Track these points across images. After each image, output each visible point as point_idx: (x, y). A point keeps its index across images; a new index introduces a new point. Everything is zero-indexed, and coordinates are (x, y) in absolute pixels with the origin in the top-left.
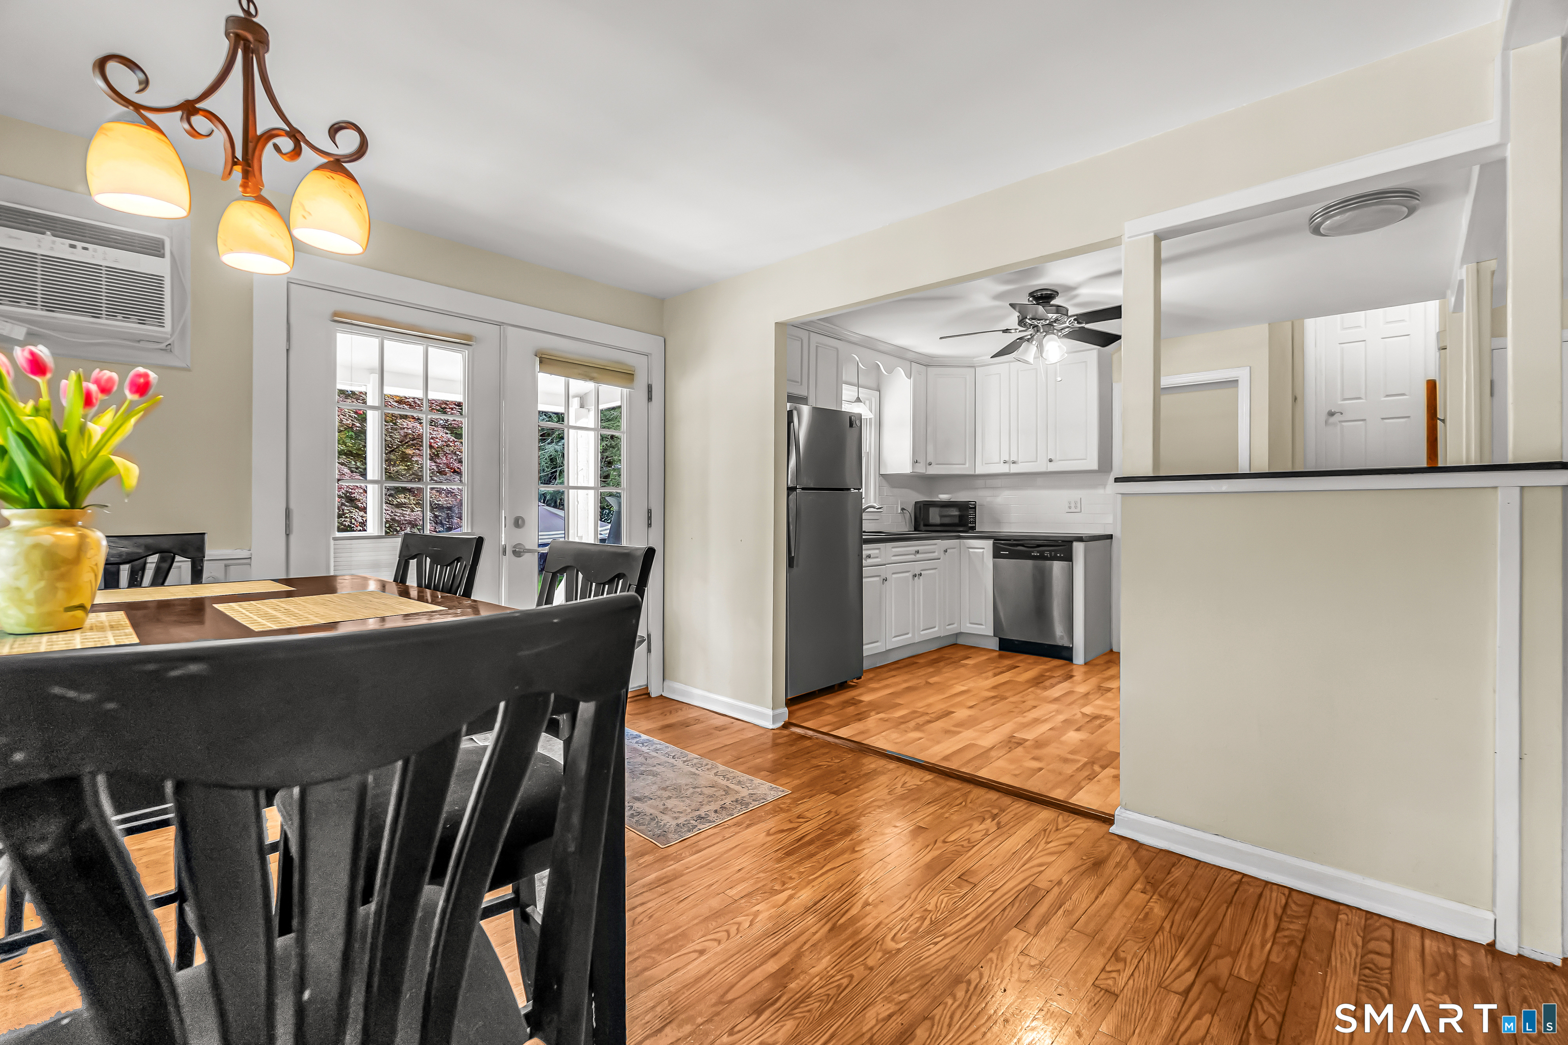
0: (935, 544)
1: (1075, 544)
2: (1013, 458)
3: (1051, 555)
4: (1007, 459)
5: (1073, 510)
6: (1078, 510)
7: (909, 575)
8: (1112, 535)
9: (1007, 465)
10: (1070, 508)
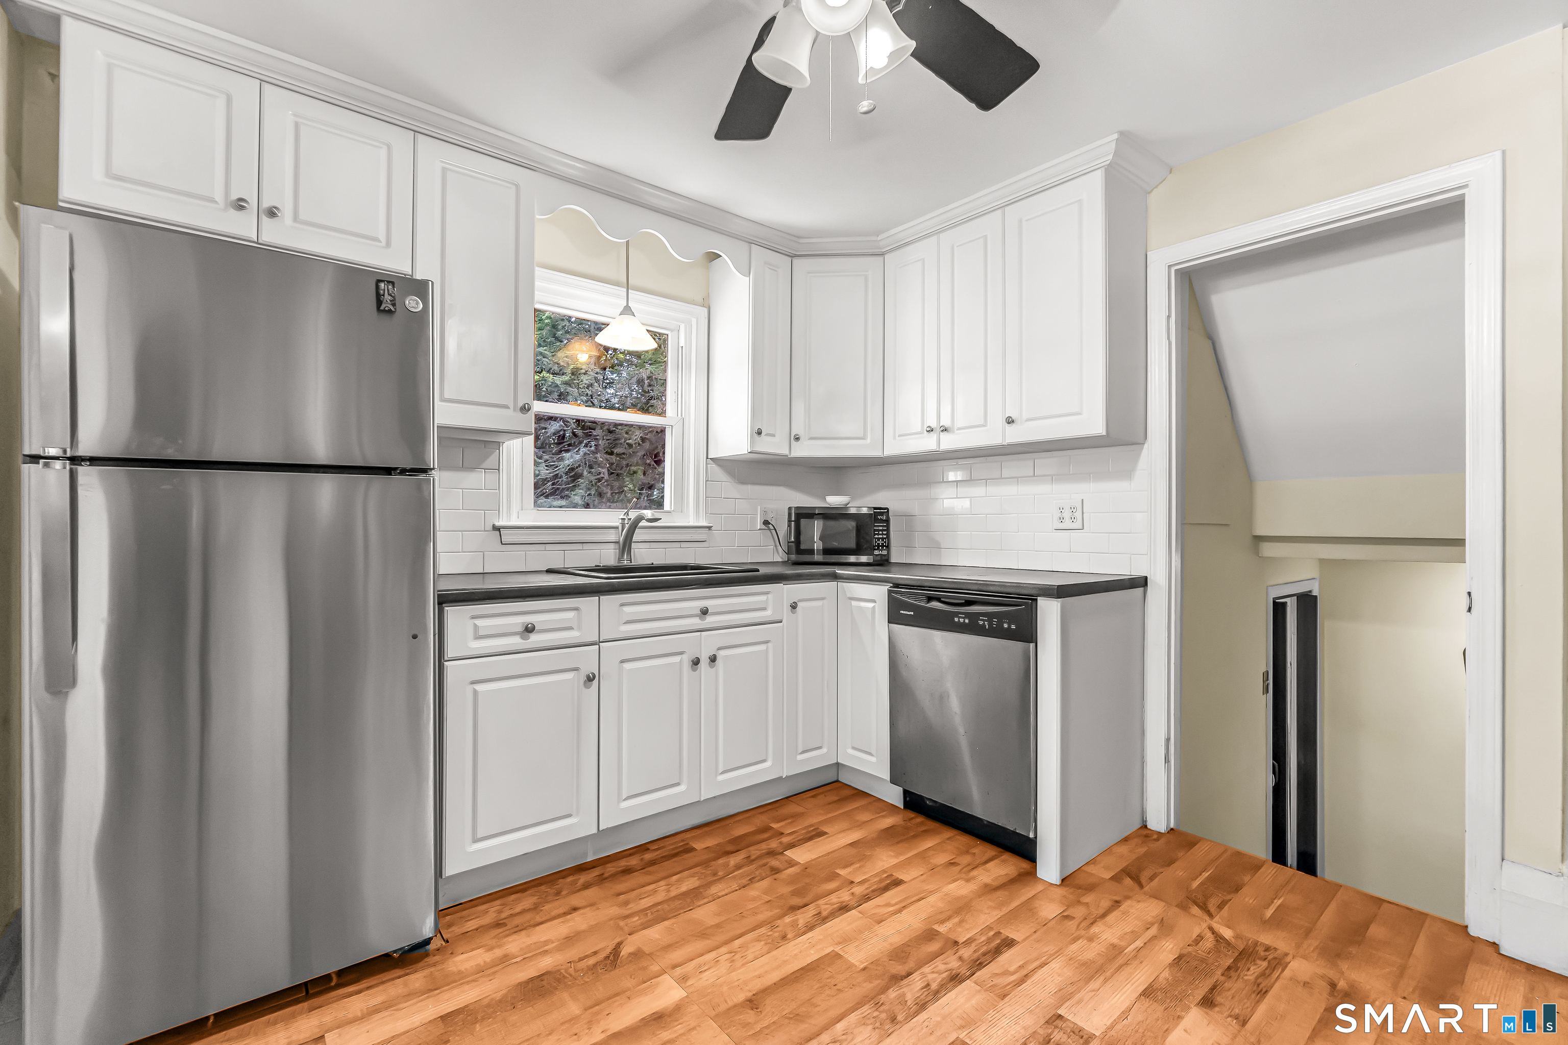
0: (767, 593)
1: (1042, 602)
2: (946, 422)
3: (990, 624)
4: (934, 425)
5: (1068, 524)
6: (1078, 525)
7: (686, 659)
8: (1146, 578)
9: (934, 436)
10: (1061, 519)
